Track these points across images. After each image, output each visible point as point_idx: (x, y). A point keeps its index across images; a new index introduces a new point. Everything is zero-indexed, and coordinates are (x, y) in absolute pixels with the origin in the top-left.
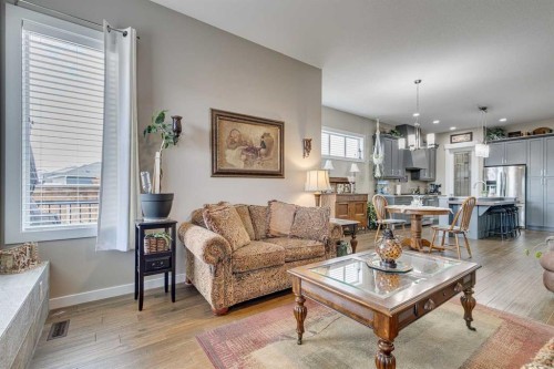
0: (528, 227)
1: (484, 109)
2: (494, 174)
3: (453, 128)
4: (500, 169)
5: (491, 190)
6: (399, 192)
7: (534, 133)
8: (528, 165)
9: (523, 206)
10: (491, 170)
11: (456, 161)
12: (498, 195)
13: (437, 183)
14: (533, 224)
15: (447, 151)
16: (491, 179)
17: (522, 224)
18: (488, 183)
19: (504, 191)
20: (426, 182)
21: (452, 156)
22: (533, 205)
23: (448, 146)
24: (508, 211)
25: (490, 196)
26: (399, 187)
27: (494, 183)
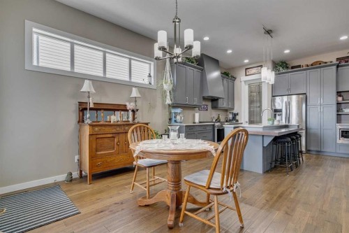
0: (308, 151)
1: (269, 32)
2: (280, 103)
3: (246, 61)
4: (285, 98)
5: (278, 118)
6: (197, 120)
7: (312, 65)
8: (308, 95)
9: (304, 132)
10: (278, 99)
11: (250, 92)
12: (283, 122)
13: (235, 111)
14: (312, 148)
15: (243, 83)
16: (278, 107)
17: (304, 149)
18: (276, 111)
19: (288, 118)
20: (226, 111)
21: (247, 87)
22: (312, 131)
23: (244, 78)
24: (292, 139)
25: (276, 123)
26: (197, 115)
27: (280, 111)
